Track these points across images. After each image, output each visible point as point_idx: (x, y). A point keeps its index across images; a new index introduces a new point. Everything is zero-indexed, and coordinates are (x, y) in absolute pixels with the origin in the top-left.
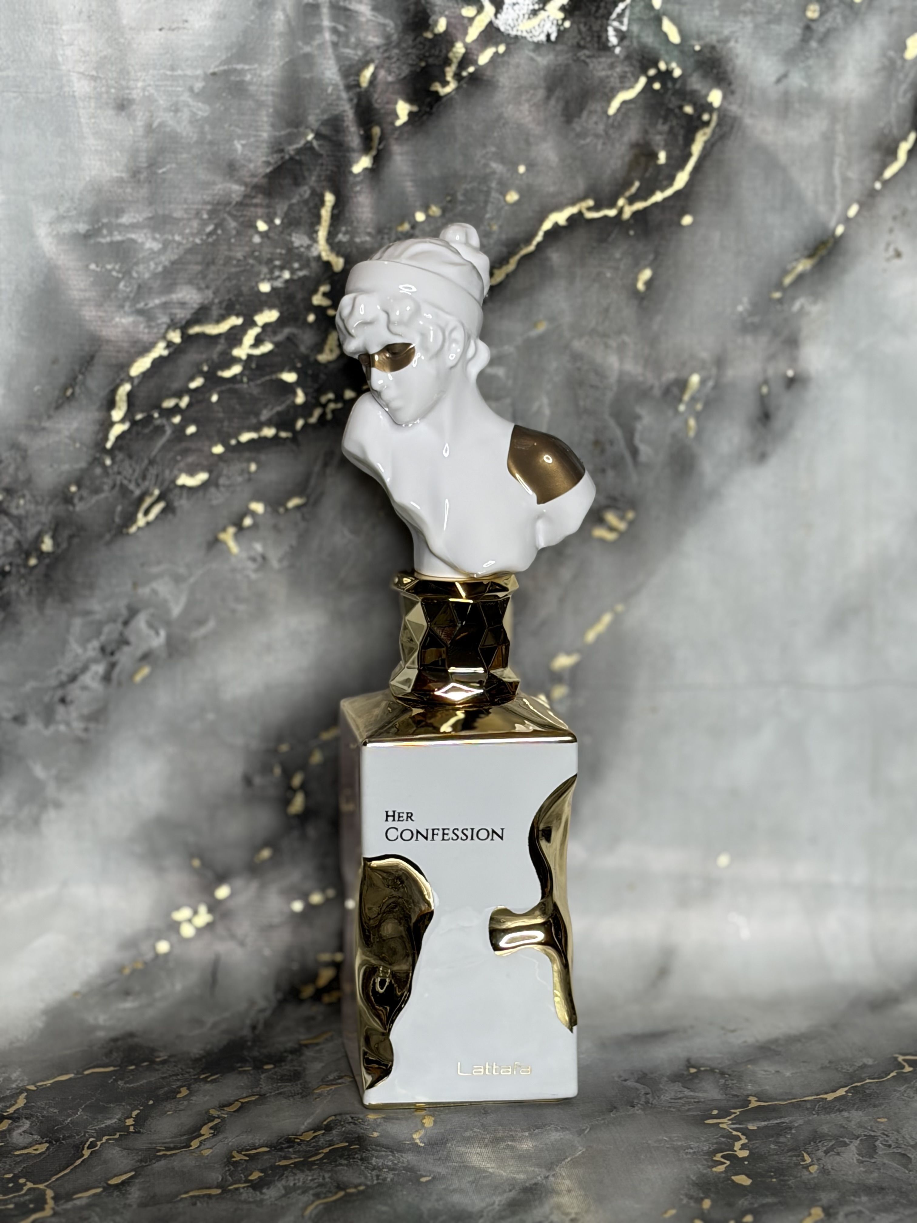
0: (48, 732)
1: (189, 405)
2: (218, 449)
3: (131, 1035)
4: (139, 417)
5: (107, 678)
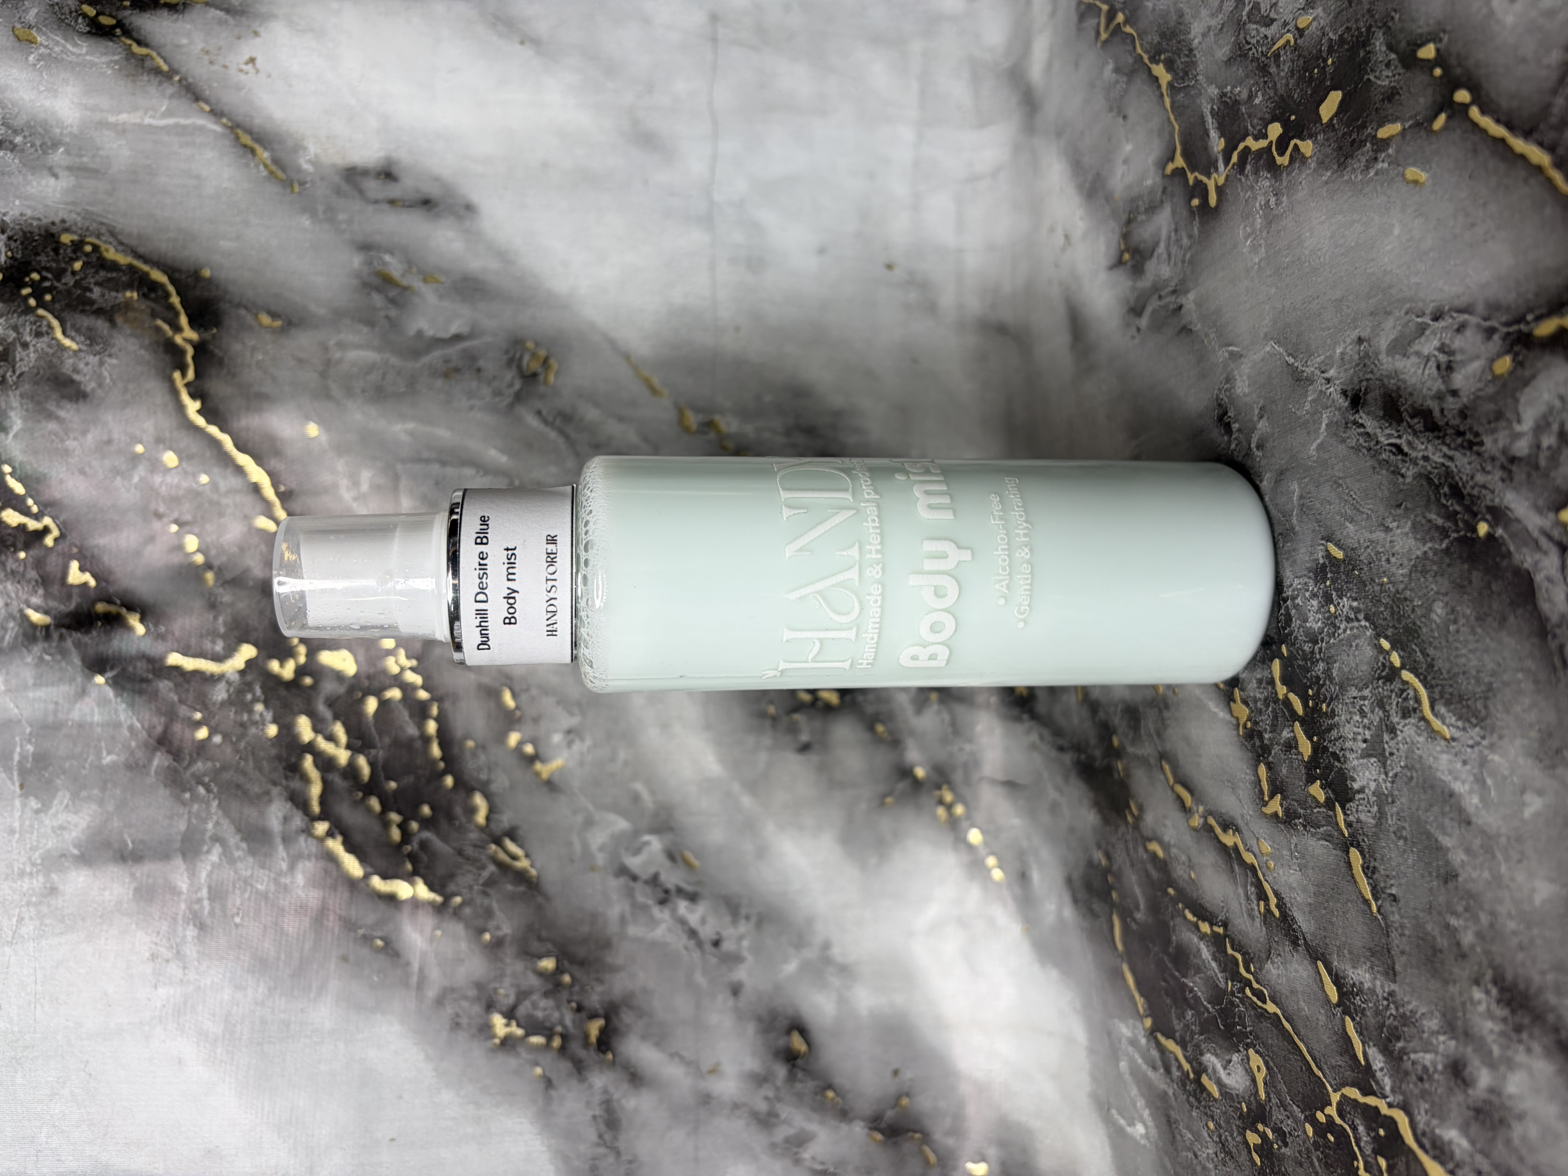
0: (750, 958)
1: (399, 812)
2: (449, 781)
3: (1069, 881)
4: (409, 867)
5: (693, 898)
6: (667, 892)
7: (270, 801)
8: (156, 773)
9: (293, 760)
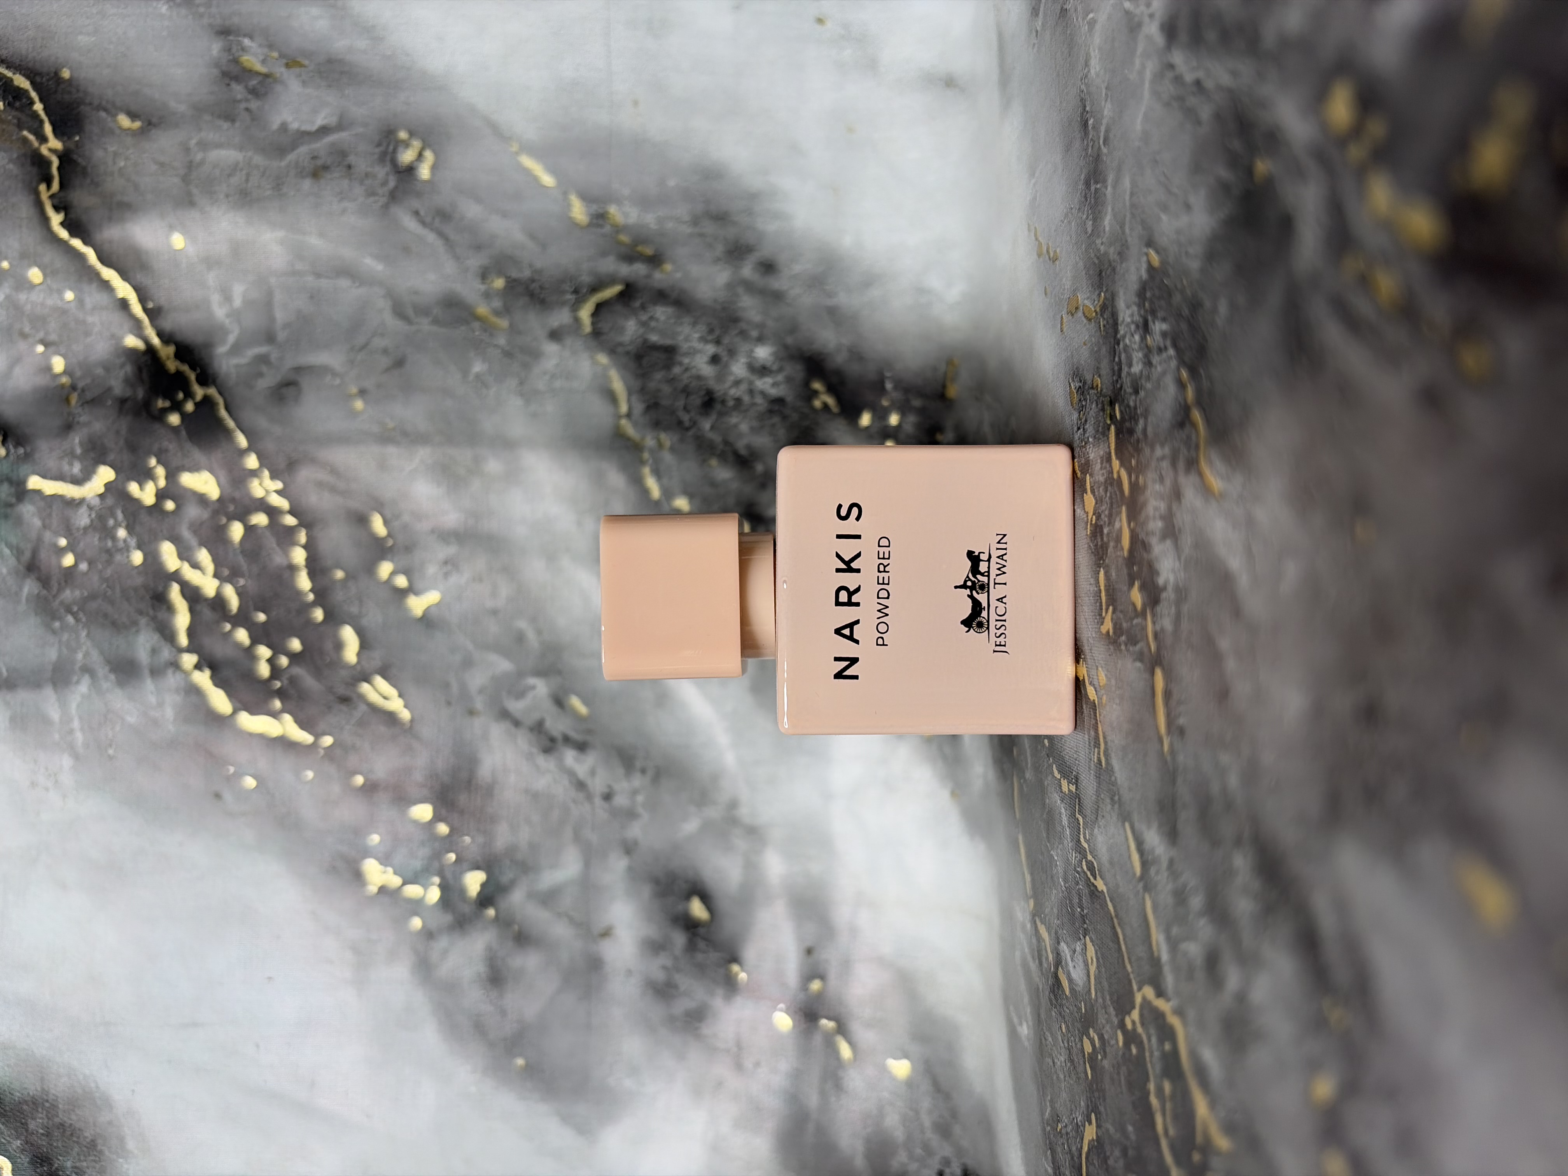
0: (645, 815)
1: (269, 646)
2: (319, 614)
4: (278, 703)
5: (581, 747)
6: (553, 740)
7: (137, 631)
8: (27, 600)
9: (160, 589)
